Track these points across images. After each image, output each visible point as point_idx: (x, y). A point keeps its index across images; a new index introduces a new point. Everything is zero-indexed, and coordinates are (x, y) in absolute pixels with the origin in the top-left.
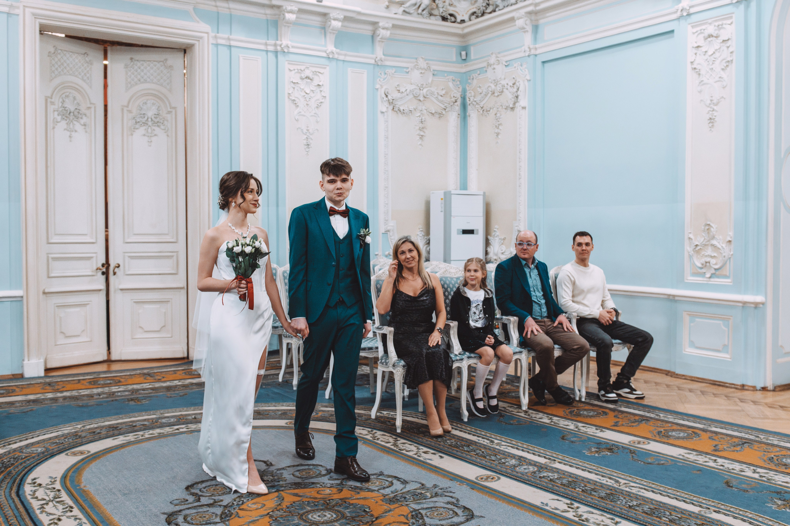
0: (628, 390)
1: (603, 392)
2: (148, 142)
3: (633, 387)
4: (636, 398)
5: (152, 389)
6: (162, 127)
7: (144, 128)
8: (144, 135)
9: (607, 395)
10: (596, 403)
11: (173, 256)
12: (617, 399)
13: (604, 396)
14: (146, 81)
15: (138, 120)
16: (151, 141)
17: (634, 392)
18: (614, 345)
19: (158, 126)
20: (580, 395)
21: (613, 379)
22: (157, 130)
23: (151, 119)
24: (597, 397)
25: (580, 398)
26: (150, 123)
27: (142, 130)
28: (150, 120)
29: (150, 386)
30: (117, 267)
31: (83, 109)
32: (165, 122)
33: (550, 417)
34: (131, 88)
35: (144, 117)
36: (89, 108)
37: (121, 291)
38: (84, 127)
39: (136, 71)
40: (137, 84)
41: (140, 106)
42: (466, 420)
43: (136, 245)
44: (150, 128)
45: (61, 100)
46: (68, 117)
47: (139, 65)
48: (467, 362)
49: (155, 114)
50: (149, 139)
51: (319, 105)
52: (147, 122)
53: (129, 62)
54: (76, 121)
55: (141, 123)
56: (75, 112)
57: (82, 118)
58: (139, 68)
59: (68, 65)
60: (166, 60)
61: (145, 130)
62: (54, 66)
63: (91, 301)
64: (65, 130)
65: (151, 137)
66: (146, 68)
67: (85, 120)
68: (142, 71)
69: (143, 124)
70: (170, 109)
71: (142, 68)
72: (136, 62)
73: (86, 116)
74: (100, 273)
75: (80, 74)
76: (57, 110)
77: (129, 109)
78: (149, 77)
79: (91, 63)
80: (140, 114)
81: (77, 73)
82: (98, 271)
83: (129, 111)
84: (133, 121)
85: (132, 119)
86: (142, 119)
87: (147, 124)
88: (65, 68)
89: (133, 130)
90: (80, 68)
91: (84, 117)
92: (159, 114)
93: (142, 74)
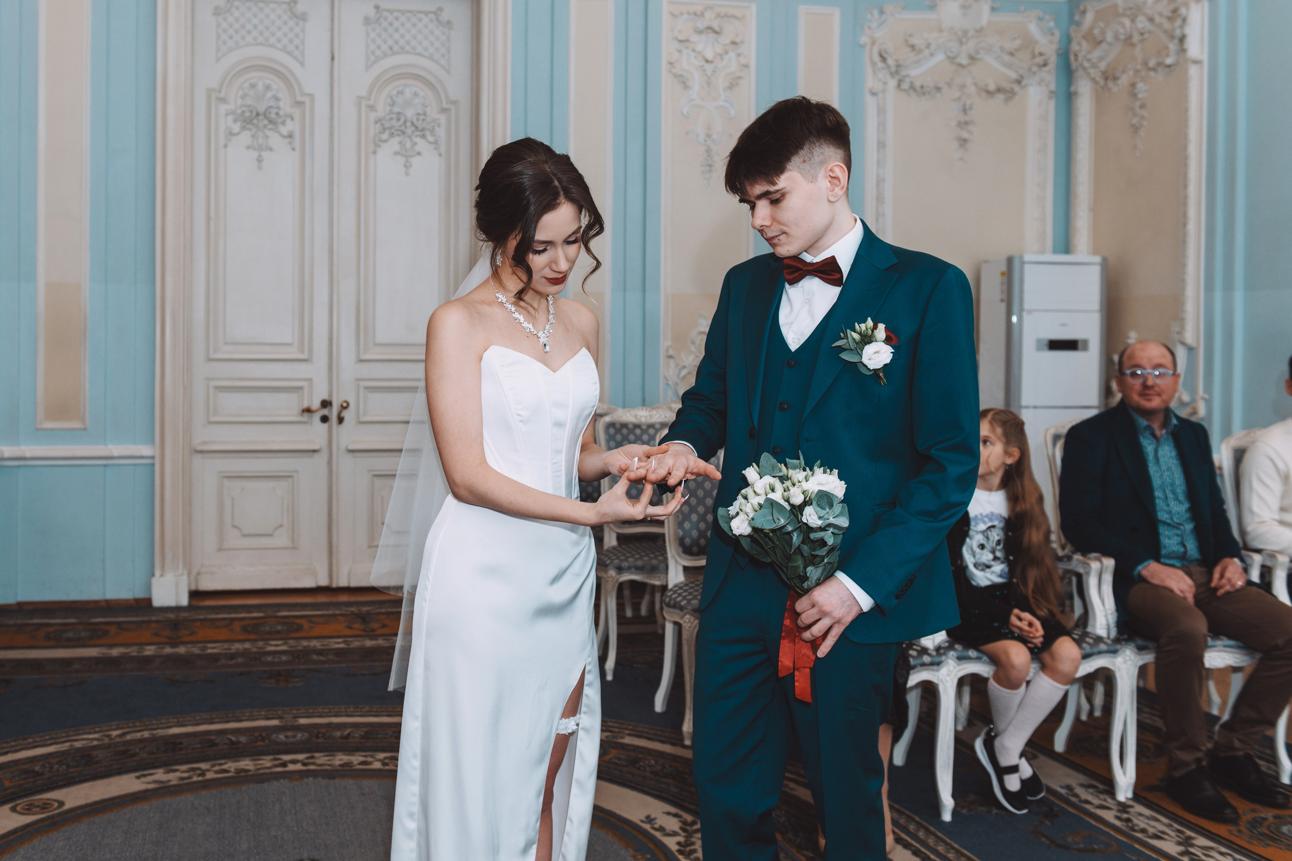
2: (405, 166)
6: (431, 139)
7: (396, 140)
8: (396, 153)
14: (402, 51)
15: (387, 125)
16: (411, 166)
19: (423, 136)
22: (421, 144)
23: (413, 124)
26: (409, 131)
27: (394, 144)
28: (409, 124)
30: (345, 407)
31: (286, 106)
32: (436, 128)
33: (1189, 833)
34: (374, 62)
35: (399, 120)
36: (299, 104)
37: (351, 455)
38: (288, 140)
39: (385, 30)
40: (385, 55)
41: (391, 98)
42: (947, 817)
43: (379, 365)
44: (408, 140)
45: (241, 93)
46: (253, 124)
47: (391, 18)
48: (956, 670)
49: (418, 114)
50: (407, 161)
51: (733, 84)
52: (403, 128)
53: (372, 13)
54: (270, 129)
55: (393, 131)
56: (267, 114)
57: (284, 123)
58: (391, 24)
59: (255, 27)
60: (440, 9)
61: (400, 143)
62: (225, 31)
63: (296, 471)
64: (248, 147)
65: (411, 156)
66: (403, 25)
67: (290, 126)
68: (397, 30)
69: (396, 133)
70: (447, 103)
71: (396, 24)
72: (385, 13)
73: (292, 119)
74: (317, 417)
75: (279, 40)
76: (233, 113)
77: (371, 103)
78: (408, 43)
79: (303, 17)
80: (391, 112)
81: (272, 40)
82: (309, 414)
83: (372, 108)
84: (378, 125)
85: (376, 122)
86: (394, 123)
87: (403, 133)
88: (249, 32)
89: (378, 143)
90: (279, 29)
91: (289, 122)
92: (425, 114)
93: (396, 36)
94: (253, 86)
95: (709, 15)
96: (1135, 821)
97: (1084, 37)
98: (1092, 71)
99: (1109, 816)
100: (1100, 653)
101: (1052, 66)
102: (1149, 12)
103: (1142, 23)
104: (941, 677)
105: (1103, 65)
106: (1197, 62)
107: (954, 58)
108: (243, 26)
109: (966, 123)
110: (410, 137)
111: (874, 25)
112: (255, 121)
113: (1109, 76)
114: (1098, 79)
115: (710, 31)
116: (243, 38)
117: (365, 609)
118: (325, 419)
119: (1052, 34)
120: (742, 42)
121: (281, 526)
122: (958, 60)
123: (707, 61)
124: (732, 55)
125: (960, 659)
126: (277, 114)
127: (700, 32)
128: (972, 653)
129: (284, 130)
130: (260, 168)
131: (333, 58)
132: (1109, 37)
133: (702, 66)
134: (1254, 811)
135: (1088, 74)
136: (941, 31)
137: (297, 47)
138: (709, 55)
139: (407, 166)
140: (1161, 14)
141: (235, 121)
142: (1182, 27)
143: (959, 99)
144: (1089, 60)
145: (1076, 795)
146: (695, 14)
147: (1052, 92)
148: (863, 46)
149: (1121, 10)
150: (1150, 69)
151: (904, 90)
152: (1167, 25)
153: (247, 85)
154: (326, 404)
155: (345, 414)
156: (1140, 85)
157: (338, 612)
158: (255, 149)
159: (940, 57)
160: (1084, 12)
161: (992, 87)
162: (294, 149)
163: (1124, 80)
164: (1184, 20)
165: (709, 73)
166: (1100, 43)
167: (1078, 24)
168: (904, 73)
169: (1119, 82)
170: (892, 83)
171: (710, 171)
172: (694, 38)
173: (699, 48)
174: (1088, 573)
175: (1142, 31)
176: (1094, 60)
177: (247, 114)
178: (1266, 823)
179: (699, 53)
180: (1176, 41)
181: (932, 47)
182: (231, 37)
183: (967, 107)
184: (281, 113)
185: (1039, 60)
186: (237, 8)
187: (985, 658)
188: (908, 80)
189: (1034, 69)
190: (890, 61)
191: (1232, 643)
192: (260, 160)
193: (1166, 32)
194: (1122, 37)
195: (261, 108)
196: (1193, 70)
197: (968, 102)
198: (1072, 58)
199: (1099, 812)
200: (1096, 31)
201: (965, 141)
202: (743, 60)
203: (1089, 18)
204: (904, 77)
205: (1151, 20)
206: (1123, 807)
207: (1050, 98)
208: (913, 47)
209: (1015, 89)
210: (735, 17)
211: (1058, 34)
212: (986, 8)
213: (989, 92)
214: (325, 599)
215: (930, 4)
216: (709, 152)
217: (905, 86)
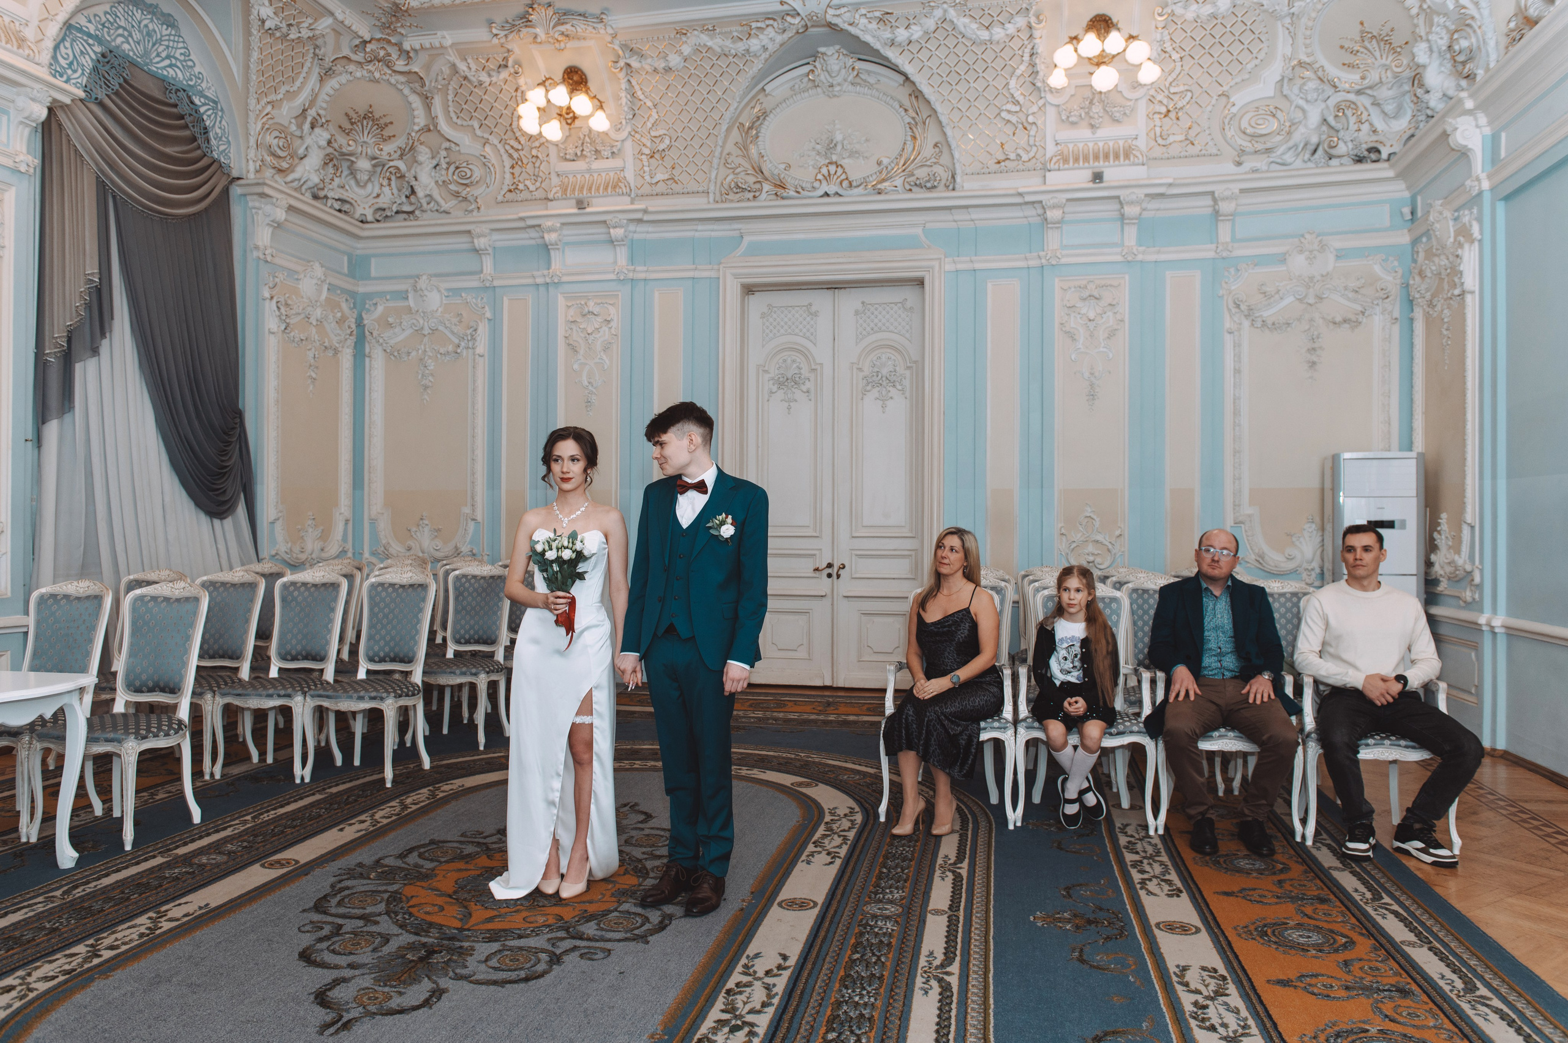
2: (882, 407)
6: (900, 387)
7: (876, 390)
8: (876, 399)
11: (910, 555)
14: (880, 330)
15: (870, 380)
16: (885, 407)
19: (894, 386)
22: (893, 392)
23: (887, 378)
26: (884, 383)
27: (875, 393)
28: (884, 379)
30: (841, 567)
31: (805, 372)
34: (862, 339)
35: (877, 376)
36: (814, 370)
37: (846, 599)
38: (807, 394)
39: (869, 317)
40: (869, 334)
41: (873, 362)
43: (865, 540)
44: (884, 389)
45: (777, 366)
46: (785, 385)
47: (872, 309)
49: (891, 372)
50: (883, 403)
51: (1112, 334)
52: (881, 381)
53: (860, 307)
54: (796, 388)
55: (874, 384)
56: (793, 378)
57: (804, 384)
58: (873, 314)
59: (786, 323)
60: (905, 299)
61: (879, 391)
62: (768, 327)
63: (811, 609)
64: (782, 400)
65: (886, 400)
66: (880, 313)
67: (808, 385)
68: (876, 317)
69: (876, 385)
70: (909, 363)
71: (876, 313)
72: (868, 306)
73: (809, 380)
74: (824, 574)
75: (801, 331)
76: (773, 379)
77: (860, 366)
78: (884, 324)
79: (816, 314)
80: (873, 371)
81: (797, 331)
82: (819, 572)
83: (860, 370)
84: (864, 381)
85: (863, 379)
86: (875, 378)
87: (881, 385)
88: (782, 327)
89: (864, 392)
90: (802, 323)
91: (807, 382)
92: (894, 372)
93: (876, 321)
94: (785, 361)
95: (1091, 286)
97: (1418, 273)
101: (1394, 297)
107: (1302, 299)
108: (778, 324)
109: (1314, 349)
110: (885, 387)
111: (1231, 280)
112: (786, 383)
113: (1431, 304)
114: (1425, 306)
115: (1092, 298)
116: (778, 331)
118: (829, 576)
119: (1395, 271)
120: (1118, 304)
121: (802, 644)
122: (1306, 300)
123: (1090, 320)
124: (1110, 314)
126: (800, 378)
127: (1084, 299)
129: (804, 388)
130: (789, 414)
131: (834, 339)
133: (1086, 324)
135: (1419, 303)
136: (1290, 279)
137: (812, 334)
138: (1091, 315)
141: (774, 384)
143: (1308, 330)
144: (1419, 292)
146: (1080, 287)
147: (1394, 319)
148: (1221, 297)
150: (1451, 298)
151: (1258, 327)
153: (782, 360)
154: (830, 566)
155: (841, 572)
156: (1446, 311)
158: (786, 402)
159: (1290, 299)
160: (1418, 252)
161: (1338, 319)
162: (810, 400)
163: (1439, 307)
164: (1461, 259)
165: (1092, 328)
166: (1425, 277)
168: (1256, 314)
169: (1436, 309)
170: (1246, 323)
171: (1094, 399)
172: (1080, 304)
173: (1084, 311)
177: (781, 379)
179: (1084, 314)
181: (1282, 292)
182: (771, 331)
183: (1316, 337)
184: (803, 377)
185: (1381, 294)
186: (775, 312)
188: (1260, 320)
189: (1377, 301)
190: (1243, 307)
192: (789, 408)
195: (790, 375)
196: (1469, 299)
197: (1316, 332)
198: (1410, 290)
200: (1424, 268)
201: (1314, 363)
202: (1119, 317)
204: (1257, 317)
205: (1448, 259)
207: (1393, 323)
208: (1264, 294)
209: (1360, 319)
210: (1111, 286)
211: (1400, 272)
212: (1331, 258)
213: (1335, 323)
214: (827, 693)
215: (1282, 259)
216: (1092, 385)
217: (1259, 324)
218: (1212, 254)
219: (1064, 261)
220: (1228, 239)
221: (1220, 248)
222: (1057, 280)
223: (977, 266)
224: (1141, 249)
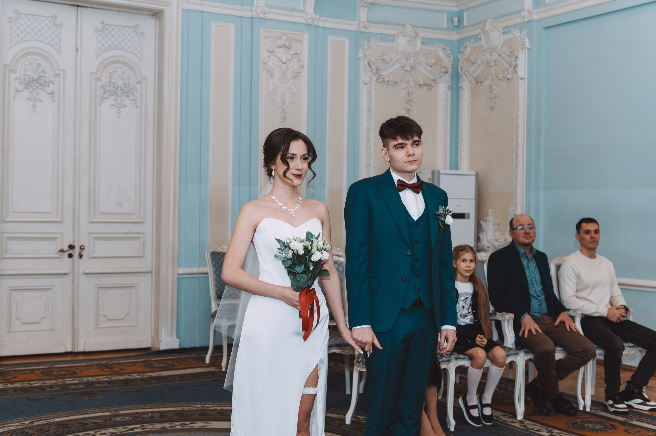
0: (640, 401)
1: (611, 402)
2: (117, 113)
3: (646, 397)
4: (650, 410)
5: (108, 382)
6: (132, 98)
7: (114, 97)
8: (113, 106)
9: (616, 405)
10: (603, 414)
11: (139, 238)
12: (627, 410)
13: (612, 406)
14: (116, 48)
15: (107, 89)
16: (120, 113)
17: (648, 403)
18: (626, 348)
19: (128, 97)
20: (585, 404)
21: (622, 388)
22: (126, 101)
23: (121, 89)
24: (605, 408)
25: (585, 407)
26: (119, 93)
27: (111, 101)
28: (119, 89)
29: (107, 379)
30: (82, 248)
31: (49, 76)
32: (135, 92)
33: (550, 429)
34: (101, 54)
35: (114, 87)
36: (57, 75)
37: (86, 276)
38: (51, 96)
39: (107, 36)
40: (107, 50)
41: (110, 73)
42: (452, 429)
43: (101, 225)
44: (119, 98)
45: (23, 67)
46: (31, 86)
47: (110, 29)
48: (455, 364)
49: (125, 84)
50: (118, 110)
51: (296, 76)
52: (116, 91)
53: (100, 26)
54: (40, 89)
55: (111, 93)
56: (39, 80)
57: (48, 86)
58: (110, 33)
59: (32, 30)
60: (138, 25)
61: (115, 99)
62: (15, 31)
63: (53, 286)
64: (28, 99)
65: (120, 107)
66: (117, 33)
67: (52, 87)
68: (113, 36)
69: (112, 94)
70: (141, 78)
71: (113, 33)
72: (107, 26)
73: (53, 84)
74: (66, 254)
75: (46, 38)
76: (18, 79)
77: (98, 76)
78: (120, 44)
79: (60, 26)
80: (110, 82)
82: (62, 253)
83: (98, 79)
84: (102, 89)
85: (101, 87)
86: (111, 88)
87: (116, 94)
88: (29, 33)
89: (102, 99)
90: (46, 32)
91: (51, 85)
92: (128, 84)
93: (113, 39)
94: (30, 64)
95: (284, 38)
96: (528, 426)
97: (465, 60)
98: (470, 77)
99: (517, 425)
100: (511, 355)
101: (450, 73)
102: (499, 52)
103: (495, 56)
104: (450, 366)
105: (475, 75)
106: (522, 79)
107: (403, 67)
108: (25, 29)
109: (410, 101)
110: (120, 97)
111: (366, 48)
112: (32, 84)
113: (478, 81)
114: (472, 82)
115: (284, 47)
116: (25, 36)
117: (103, 362)
118: (70, 256)
119: (450, 57)
120: (301, 54)
121: (45, 317)
122: (405, 68)
123: (283, 63)
124: (295, 60)
125: (456, 359)
126: (45, 80)
127: (280, 47)
128: (461, 356)
129: (49, 90)
130: (34, 111)
131: (77, 50)
132: (479, 61)
133: (281, 65)
134: (572, 420)
135: (468, 78)
136: (398, 53)
137: (56, 43)
138: (284, 60)
139: (119, 113)
140: (504, 53)
141: (20, 83)
142: (515, 61)
143: (405, 88)
144: (468, 72)
145: (501, 419)
146: (277, 37)
147: (449, 86)
148: (360, 58)
149: (484, 49)
150: (501, 80)
151: (380, 82)
152: (508, 59)
153: (27, 63)
154: (71, 247)
155: (83, 253)
156: (494, 87)
157: (88, 364)
158: (31, 100)
159: (397, 66)
160: (466, 47)
161: (421, 83)
162: (54, 101)
163: (486, 84)
164: (517, 58)
166: (474, 63)
167: (462, 53)
168: (380, 74)
169: (483, 84)
170: (375, 78)
171: (284, 122)
172: (277, 50)
173: (279, 55)
174: (504, 320)
175: (495, 60)
176: (471, 72)
177: (27, 80)
178: (578, 424)
179: (279, 58)
180: (512, 67)
181: (394, 61)
182: (18, 35)
183: (410, 92)
184: (47, 80)
185: (444, 70)
186: (22, 19)
187: (467, 357)
188: (382, 77)
189: (442, 74)
190: (373, 67)
191: (561, 349)
192: (34, 107)
193: (507, 62)
194: (485, 62)
195: (35, 77)
196: (521, 83)
197: (410, 90)
198: (460, 70)
199: (512, 424)
200: (472, 58)
201: (409, 110)
202: (301, 63)
203: (468, 50)
204: (380, 75)
205: (500, 55)
206: (521, 422)
207: (449, 89)
208: (384, 60)
209: (433, 84)
210: (297, 40)
211: (452, 57)
212: (419, 42)
213: (420, 85)
214: (68, 358)
215: (392, 38)
216: (283, 110)
217: (380, 80)
218: (355, 28)
219: (269, 16)
220: (365, 20)
221: (362, 25)
222: (262, 29)
223: (206, 9)
224: (318, 17)
